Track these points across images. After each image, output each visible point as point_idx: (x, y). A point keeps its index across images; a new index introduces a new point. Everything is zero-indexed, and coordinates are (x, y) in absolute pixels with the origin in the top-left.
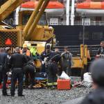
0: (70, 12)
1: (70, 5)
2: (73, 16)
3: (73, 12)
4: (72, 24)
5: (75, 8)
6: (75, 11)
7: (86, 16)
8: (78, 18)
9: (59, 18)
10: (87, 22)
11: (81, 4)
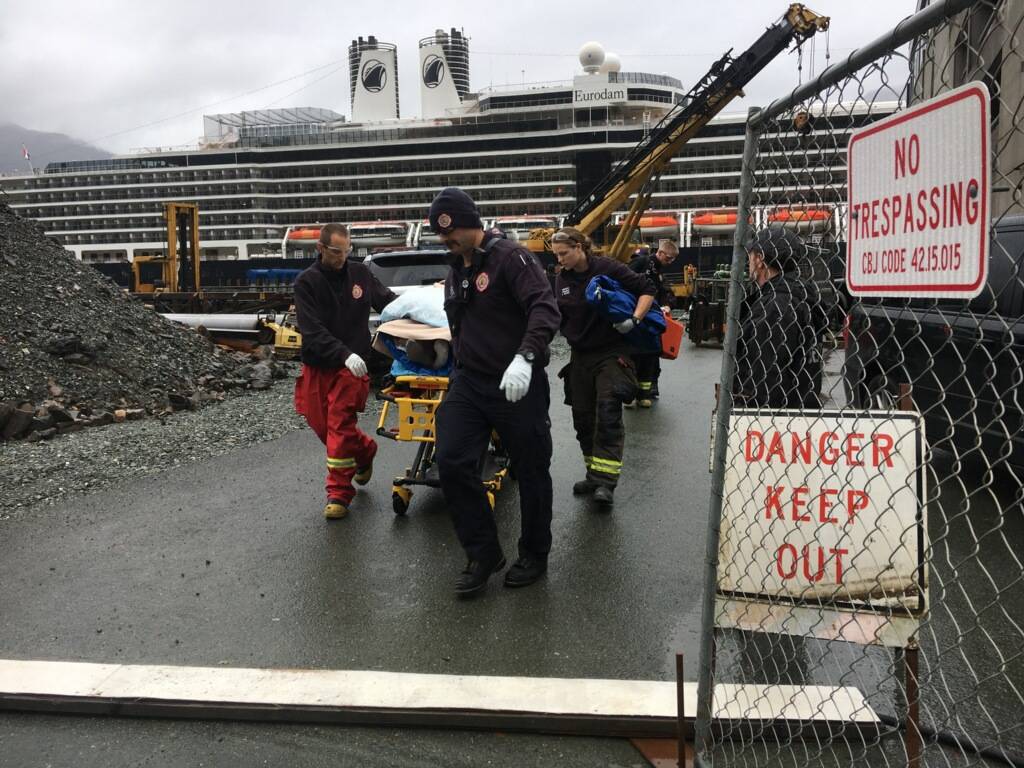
0: (685, 229)
1: (686, 221)
2: (689, 235)
3: (689, 229)
4: (688, 245)
5: (692, 224)
6: (692, 228)
7: (706, 234)
8: (696, 236)
9: (671, 238)
10: (707, 242)
11: (700, 218)
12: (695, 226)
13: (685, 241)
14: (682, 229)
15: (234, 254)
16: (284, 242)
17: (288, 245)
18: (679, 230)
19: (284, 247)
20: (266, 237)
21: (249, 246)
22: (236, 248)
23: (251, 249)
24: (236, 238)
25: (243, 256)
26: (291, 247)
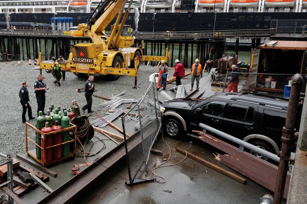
0: (227, 5)
1: (228, 1)
2: (228, 7)
7: (236, 7)
8: (232, 8)
10: (236, 10)
12: (231, 3)
13: (226, 10)
14: (225, 5)
15: (51, 11)
16: (68, 6)
17: (69, 8)
18: (224, 4)
19: (68, 8)
20: (62, 4)
21: (55, 8)
22: (51, 8)
23: (57, 9)
24: (51, 5)
25: (54, 11)
26: (70, 9)
